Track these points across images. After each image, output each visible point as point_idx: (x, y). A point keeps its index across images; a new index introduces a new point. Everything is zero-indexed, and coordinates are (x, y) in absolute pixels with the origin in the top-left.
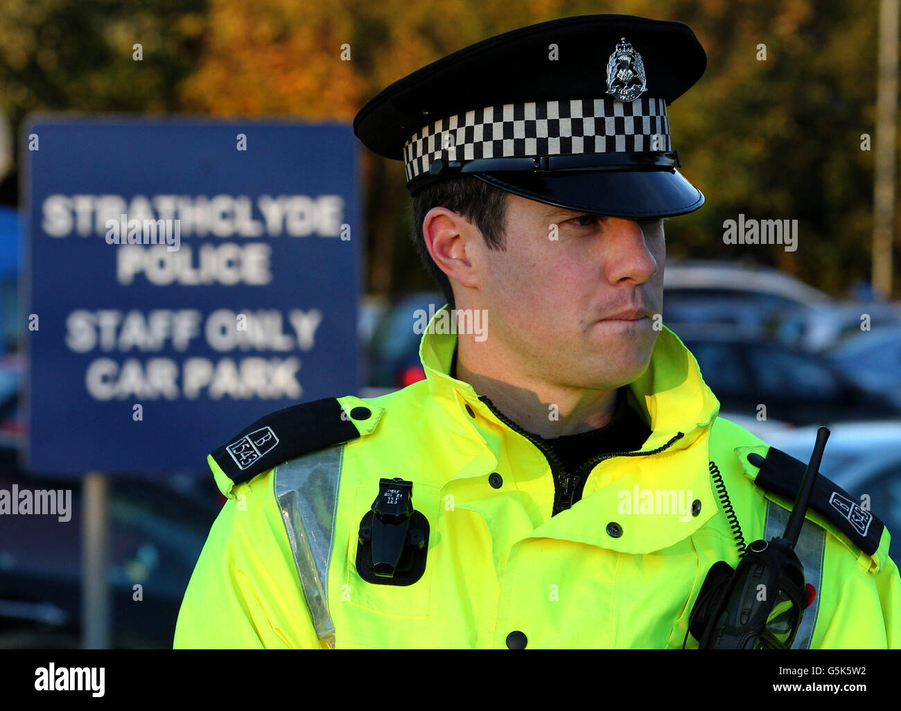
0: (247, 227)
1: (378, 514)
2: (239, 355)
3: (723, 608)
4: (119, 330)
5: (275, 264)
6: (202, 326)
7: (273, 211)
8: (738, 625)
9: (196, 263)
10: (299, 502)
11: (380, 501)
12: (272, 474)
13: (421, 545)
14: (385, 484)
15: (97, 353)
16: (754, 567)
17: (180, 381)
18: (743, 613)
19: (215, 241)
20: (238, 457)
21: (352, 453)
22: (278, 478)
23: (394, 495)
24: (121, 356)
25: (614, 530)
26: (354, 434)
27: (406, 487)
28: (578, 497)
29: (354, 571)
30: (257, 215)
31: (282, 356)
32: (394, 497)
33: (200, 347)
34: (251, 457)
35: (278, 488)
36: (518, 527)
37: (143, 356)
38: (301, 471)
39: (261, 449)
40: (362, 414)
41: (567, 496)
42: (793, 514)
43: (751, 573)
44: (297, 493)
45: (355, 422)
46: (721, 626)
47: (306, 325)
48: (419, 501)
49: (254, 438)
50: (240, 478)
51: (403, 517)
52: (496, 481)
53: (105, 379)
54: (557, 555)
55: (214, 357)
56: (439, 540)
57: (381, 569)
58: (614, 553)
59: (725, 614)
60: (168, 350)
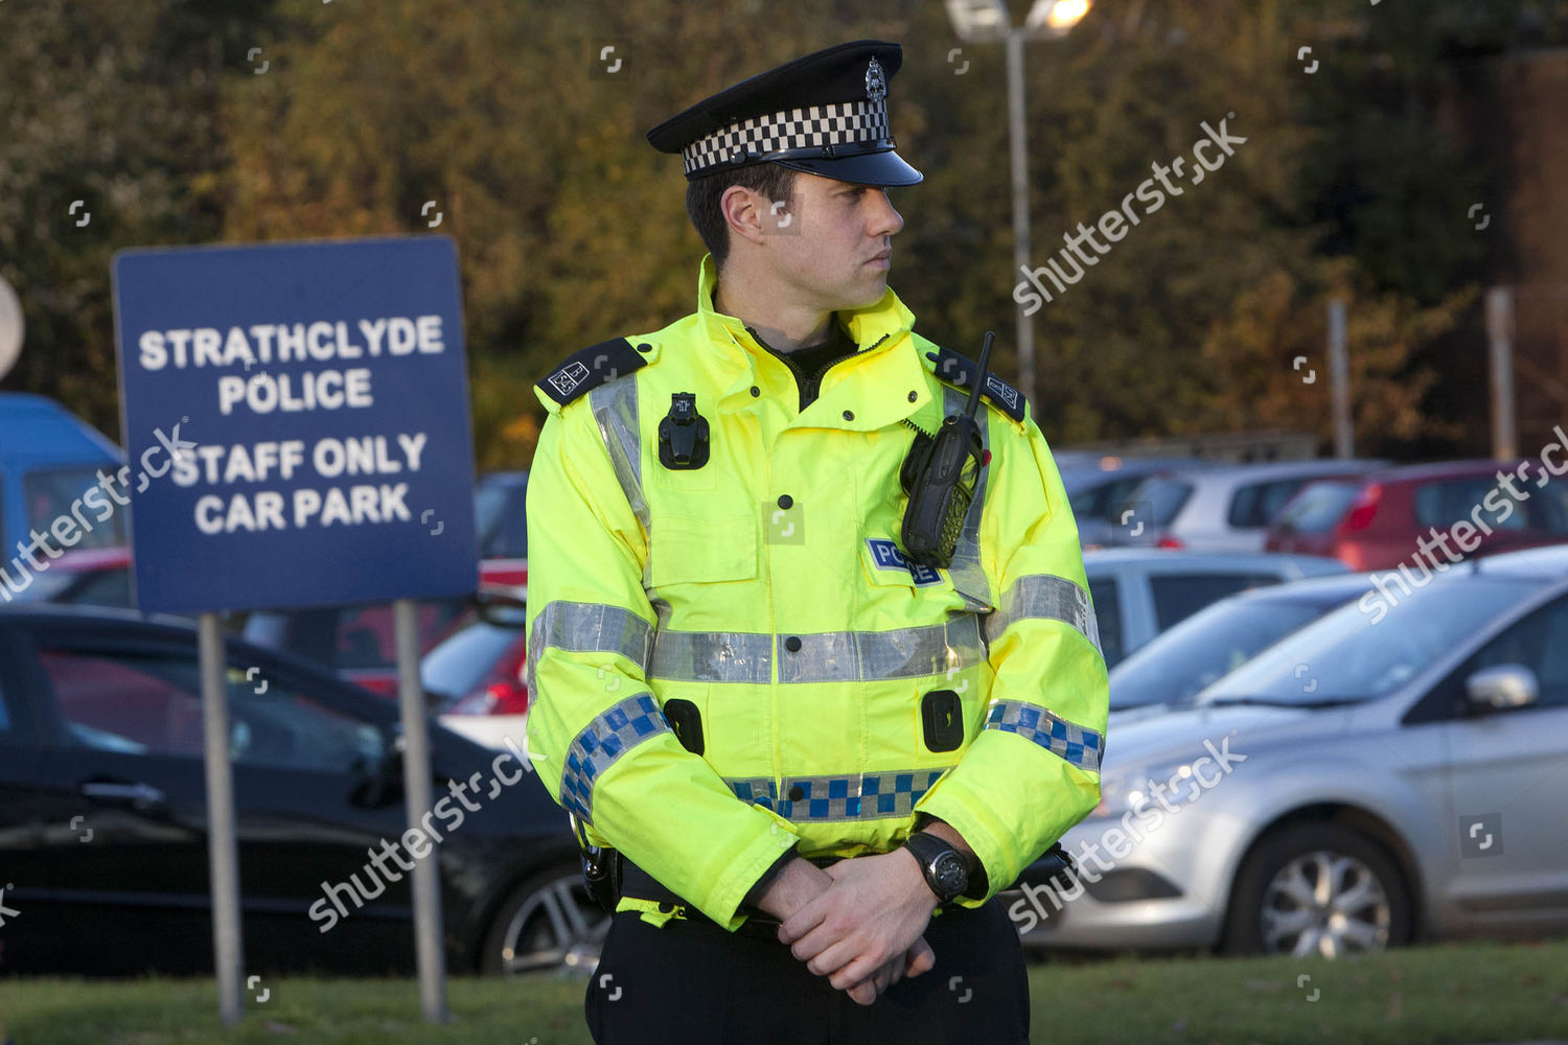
0: (348, 351)
1: (673, 420)
2: (347, 482)
3: (928, 466)
4: (223, 463)
5: (376, 388)
6: (308, 455)
7: (373, 333)
8: (940, 477)
9: (297, 391)
10: (612, 415)
11: (674, 410)
12: (587, 396)
13: (705, 440)
14: (676, 398)
15: (202, 488)
16: (949, 435)
17: (288, 511)
18: (943, 468)
19: (316, 366)
20: (560, 386)
21: (642, 377)
22: (593, 398)
23: (684, 405)
24: (227, 490)
25: (848, 416)
26: (643, 363)
27: (691, 398)
28: (816, 396)
29: (658, 462)
30: (356, 338)
31: (391, 480)
32: (683, 406)
33: (307, 476)
34: (570, 385)
35: (594, 406)
36: (778, 422)
37: (249, 489)
38: (608, 392)
39: (577, 379)
40: (646, 348)
41: (808, 395)
42: (971, 397)
43: (947, 439)
44: (609, 409)
45: (641, 354)
46: (927, 477)
47: (413, 447)
48: (702, 408)
49: (569, 371)
50: (565, 401)
51: (692, 420)
52: (755, 392)
53: (211, 514)
54: (806, 439)
55: (322, 486)
56: (717, 435)
57: (680, 458)
58: (848, 432)
59: (929, 469)
60: (274, 481)
